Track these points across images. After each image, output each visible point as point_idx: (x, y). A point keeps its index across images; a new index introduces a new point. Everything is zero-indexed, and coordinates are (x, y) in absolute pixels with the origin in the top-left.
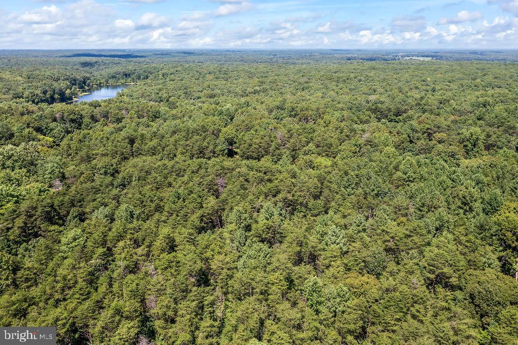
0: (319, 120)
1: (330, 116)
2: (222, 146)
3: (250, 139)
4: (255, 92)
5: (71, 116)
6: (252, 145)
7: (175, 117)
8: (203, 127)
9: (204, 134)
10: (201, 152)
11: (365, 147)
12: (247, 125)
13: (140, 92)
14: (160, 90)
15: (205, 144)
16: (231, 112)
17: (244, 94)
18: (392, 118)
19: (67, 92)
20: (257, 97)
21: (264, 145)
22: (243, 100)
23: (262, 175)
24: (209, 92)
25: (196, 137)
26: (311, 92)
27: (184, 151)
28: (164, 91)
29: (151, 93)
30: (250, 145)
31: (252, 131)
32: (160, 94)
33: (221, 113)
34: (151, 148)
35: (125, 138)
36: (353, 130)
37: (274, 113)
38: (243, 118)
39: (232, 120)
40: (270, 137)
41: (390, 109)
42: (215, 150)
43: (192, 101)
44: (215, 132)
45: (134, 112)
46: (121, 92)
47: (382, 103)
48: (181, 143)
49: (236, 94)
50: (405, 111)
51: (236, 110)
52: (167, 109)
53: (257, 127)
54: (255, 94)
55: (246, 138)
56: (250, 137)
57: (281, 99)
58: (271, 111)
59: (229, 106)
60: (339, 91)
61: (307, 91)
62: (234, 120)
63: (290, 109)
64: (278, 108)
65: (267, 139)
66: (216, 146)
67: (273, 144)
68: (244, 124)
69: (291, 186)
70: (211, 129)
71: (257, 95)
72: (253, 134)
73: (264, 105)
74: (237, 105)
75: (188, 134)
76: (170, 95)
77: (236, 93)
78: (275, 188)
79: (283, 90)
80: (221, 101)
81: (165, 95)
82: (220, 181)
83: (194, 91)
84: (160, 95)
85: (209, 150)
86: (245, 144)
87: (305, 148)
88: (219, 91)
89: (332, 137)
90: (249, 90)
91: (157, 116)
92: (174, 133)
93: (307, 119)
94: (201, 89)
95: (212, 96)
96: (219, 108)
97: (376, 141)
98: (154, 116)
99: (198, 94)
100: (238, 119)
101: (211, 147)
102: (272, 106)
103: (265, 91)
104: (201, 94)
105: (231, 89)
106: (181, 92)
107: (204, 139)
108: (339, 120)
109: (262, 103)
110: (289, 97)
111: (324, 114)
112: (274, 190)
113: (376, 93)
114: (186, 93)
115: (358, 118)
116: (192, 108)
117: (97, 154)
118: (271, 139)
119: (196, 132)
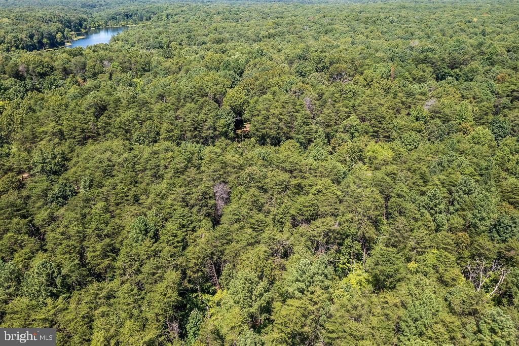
0: (357, 76)
1: (372, 71)
2: (226, 119)
3: (267, 108)
4: (270, 36)
5: (38, 70)
6: (268, 118)
7: (167, 72)
8: (201, 88)
9: (202, 100)
10: (195, 129)
11: (432, 121)
12: (261, 85)
13: (137, 36)
14: (160, 33)
15: (202, 116)
16: (241, 63)
17: (258, 39)
18: (446, 71)
19: (57, 35)
20: (272, 42)
21: (285, 117)
22: (256, 47)
23: (286, 176)
24: (217, 36)
25: (190, 105)
26: (337, 35)
27: (171, 127)
28: (165, 34)
29: (149, 37)
30: (267, 118)
31: (269, 96)
32: (160, 38)
33: (227, 66)
34: (124, 123)
35: (90, 106)
36: (409, 94)
37: (295, 66)
38: (255, 73)
39: (241, 75)
40: (295, 104)
41: (443, 59)
42: (217, 125)
43: (195, 47)
44: (218, 96)
45: (117, 64)
46: (116, 36)
47: (431, 50)
48: (168, 114)
49: (248, 39)
50: (465, 63)
51: (247, 62)
52: (161, 59)
53: (275, 88)
54: (269, 38)
55: (260, 107)
56: (267, 106)
57: (303, 45)
58: (291, 63)
59: (238, 55)
60: (369, 34)
61: (331, 34)
62: (244, 74)
63: (317, 60)
64: (300, 57)
65: (290, 107)
66: (217, 118)
67: (299, 115)
68: (258, 83)
69: (336, 203)
70: (211, 93)
71: (272, 39)
72: (270, 101)
73: (282, 53)
74: (249, 54)
75: (179, 100)
76: (171, 39)
77: (248, 37)
78: (310, 208)
79: (303, 33)
80: (228, 48)
81: (165, 40)
82: (219, 190)
83: (199, 35)
84: (159, 40)
85: (208, 125)
86: (258, 115)
87: (345, 123)
88: (227, 35)
89: (382, 105)
90: (263, 33)
91: (146, 68)
92: (161, 97)
93: (341, 74)
94: (206, 33)
95: (219, 41)
96: (226, 58)
97: (447, 111)
98: (143, 68)
99: (203, 39)
100: (250, 73)
101: (210, 122)
102: (293, 55)
103: (281, 34)
104: (207, 39)
105: (241, 32)
106: (184, 37)
107: (201, 108)
108: (385, 76)
109: (279, 51)
110: (311, 42)
111: (362, 67)
112: (307, 211)
113: (414, 37)
114: (189, 37)
115: (410, 74)
116: (192, 58)
117: (46, 133)
118: (296, 107)
119: (190, 97)
